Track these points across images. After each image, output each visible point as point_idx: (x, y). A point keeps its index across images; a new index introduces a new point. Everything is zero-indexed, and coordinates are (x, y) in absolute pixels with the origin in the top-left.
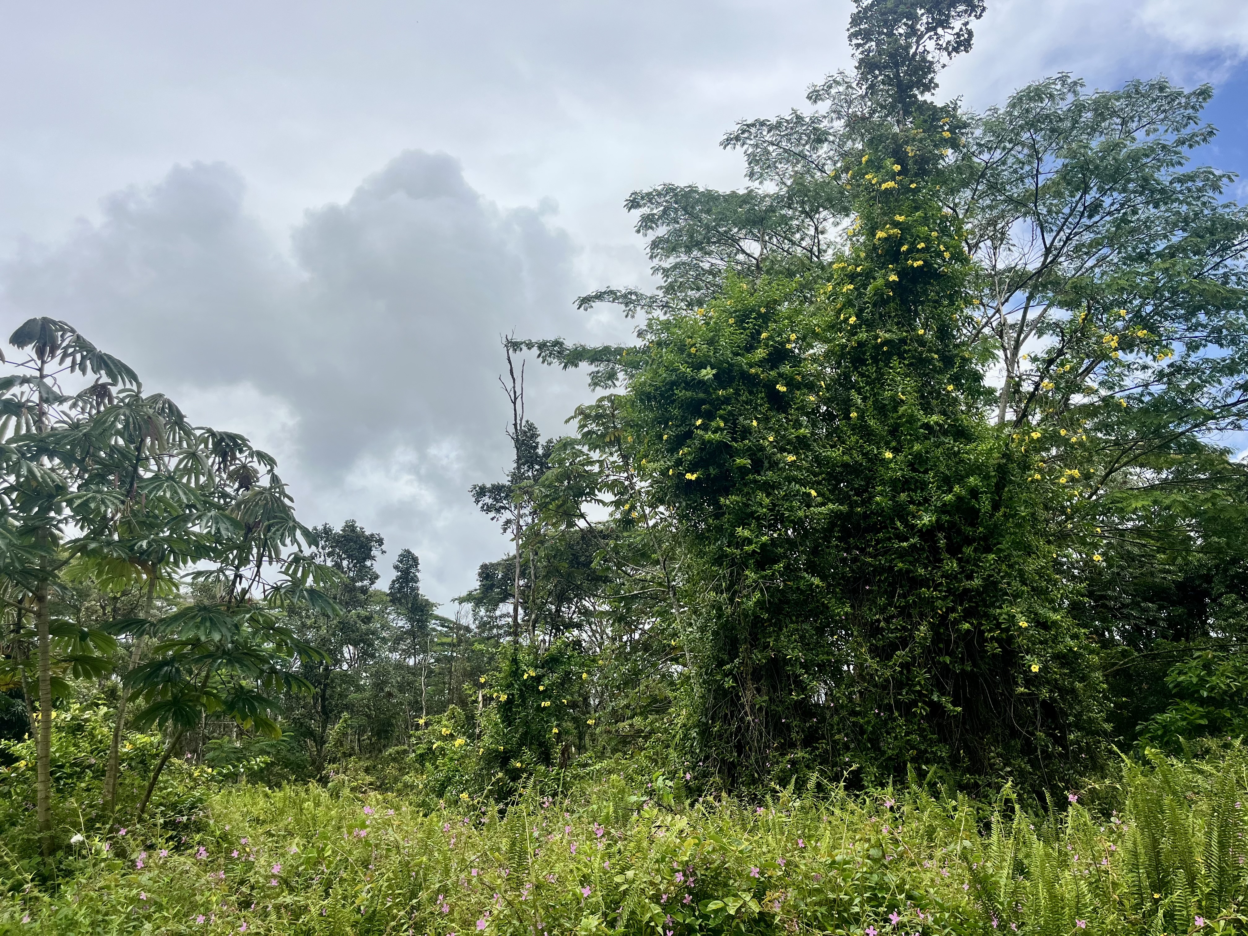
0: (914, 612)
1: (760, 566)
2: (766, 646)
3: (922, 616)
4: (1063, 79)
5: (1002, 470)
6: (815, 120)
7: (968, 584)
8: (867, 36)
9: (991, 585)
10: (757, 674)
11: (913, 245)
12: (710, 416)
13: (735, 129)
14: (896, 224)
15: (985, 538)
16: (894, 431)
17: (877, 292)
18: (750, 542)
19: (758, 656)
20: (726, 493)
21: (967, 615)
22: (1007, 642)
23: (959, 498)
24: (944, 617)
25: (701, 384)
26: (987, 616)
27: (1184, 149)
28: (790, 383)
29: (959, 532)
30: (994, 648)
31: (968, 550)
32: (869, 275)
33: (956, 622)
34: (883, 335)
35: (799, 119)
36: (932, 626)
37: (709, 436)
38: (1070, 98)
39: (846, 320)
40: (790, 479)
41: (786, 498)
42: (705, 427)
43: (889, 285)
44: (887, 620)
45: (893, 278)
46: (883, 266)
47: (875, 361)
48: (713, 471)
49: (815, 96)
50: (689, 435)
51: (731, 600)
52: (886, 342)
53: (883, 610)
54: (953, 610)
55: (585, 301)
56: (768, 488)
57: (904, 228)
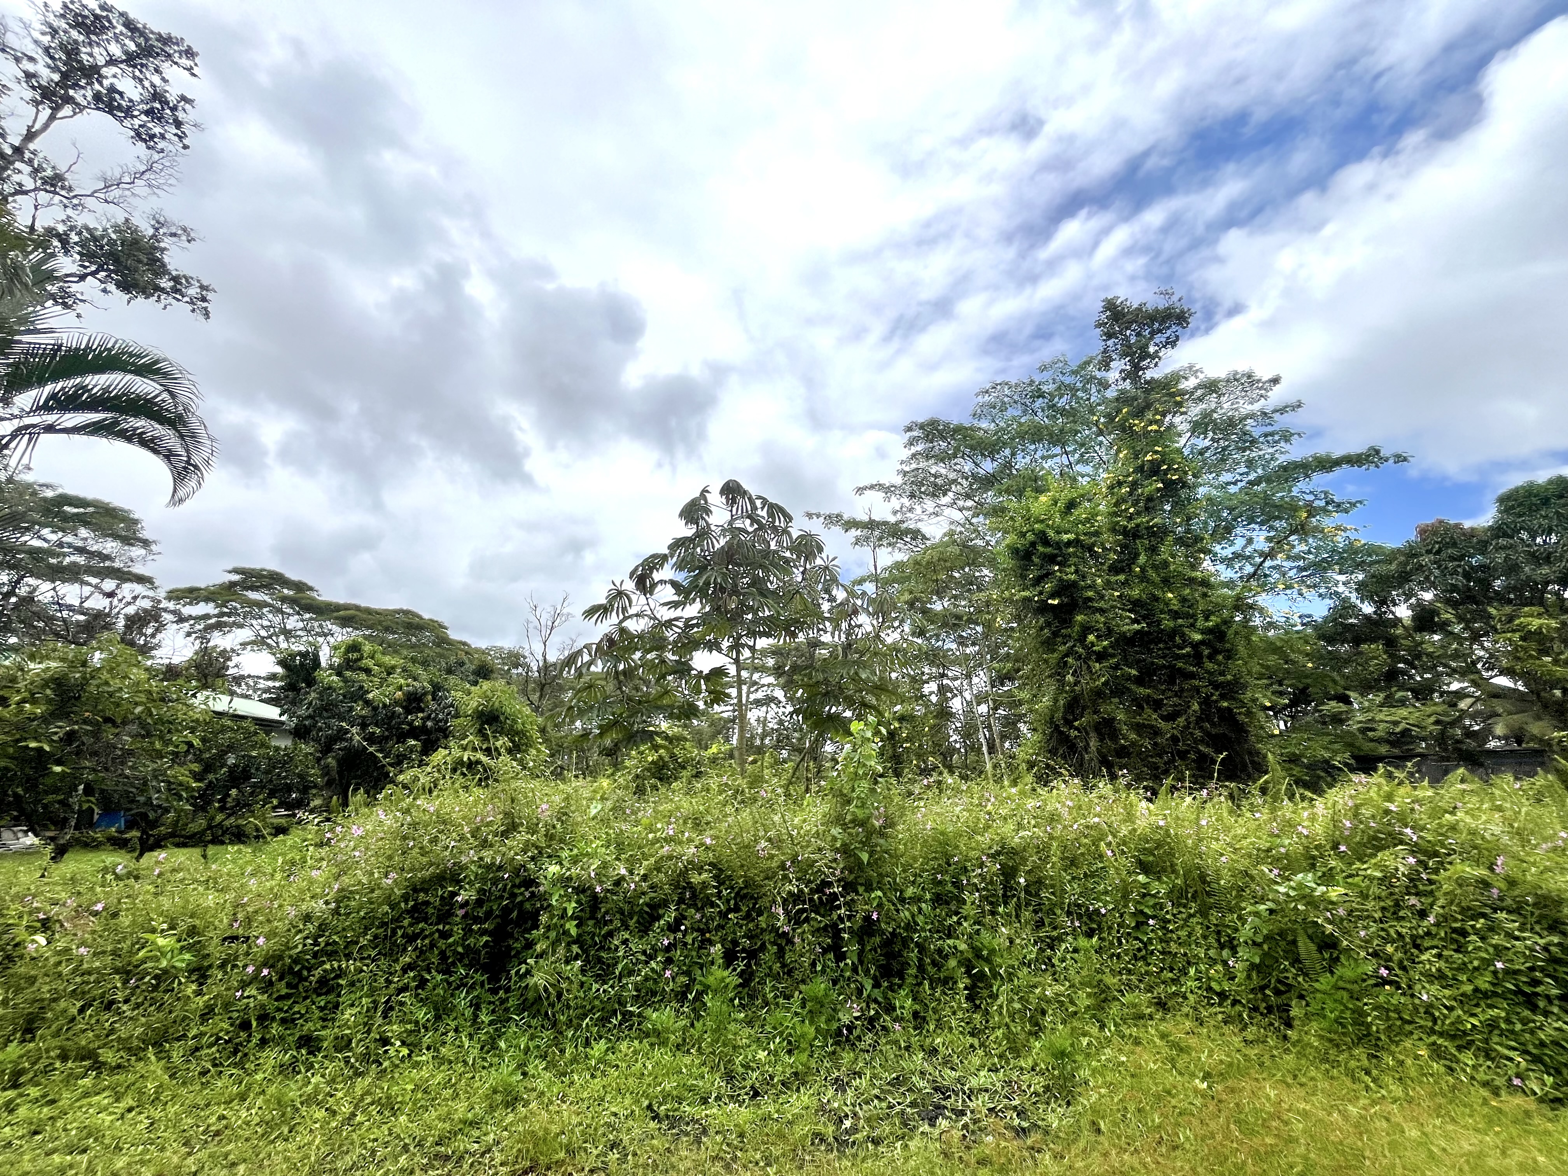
1: (1098, 661)
3: (1191, 697)
7: (1221, 678)
11: (1170, 466)
12: (1063, 564)
14: (1156, 452)
17: (1149, 495)
18: (1095, 644)
24: (1207, 699)
27: (1276, 416)
31: (1220, 658)
36: (1200, 704)
37: (1065, 576)
39: (1127, 510)
40: (1114, 607)
41: (1113, 619)
42: (1062, 572)
43: (1158, 490)
44: (1168, 700)
45: (1159, 485)
47: (1148, 537)
48: (1065, 599)
51: (1077, 681)
52: (1155, 525)
55: (860, 490)
56: (1102, 611)
57: (1164, 455)
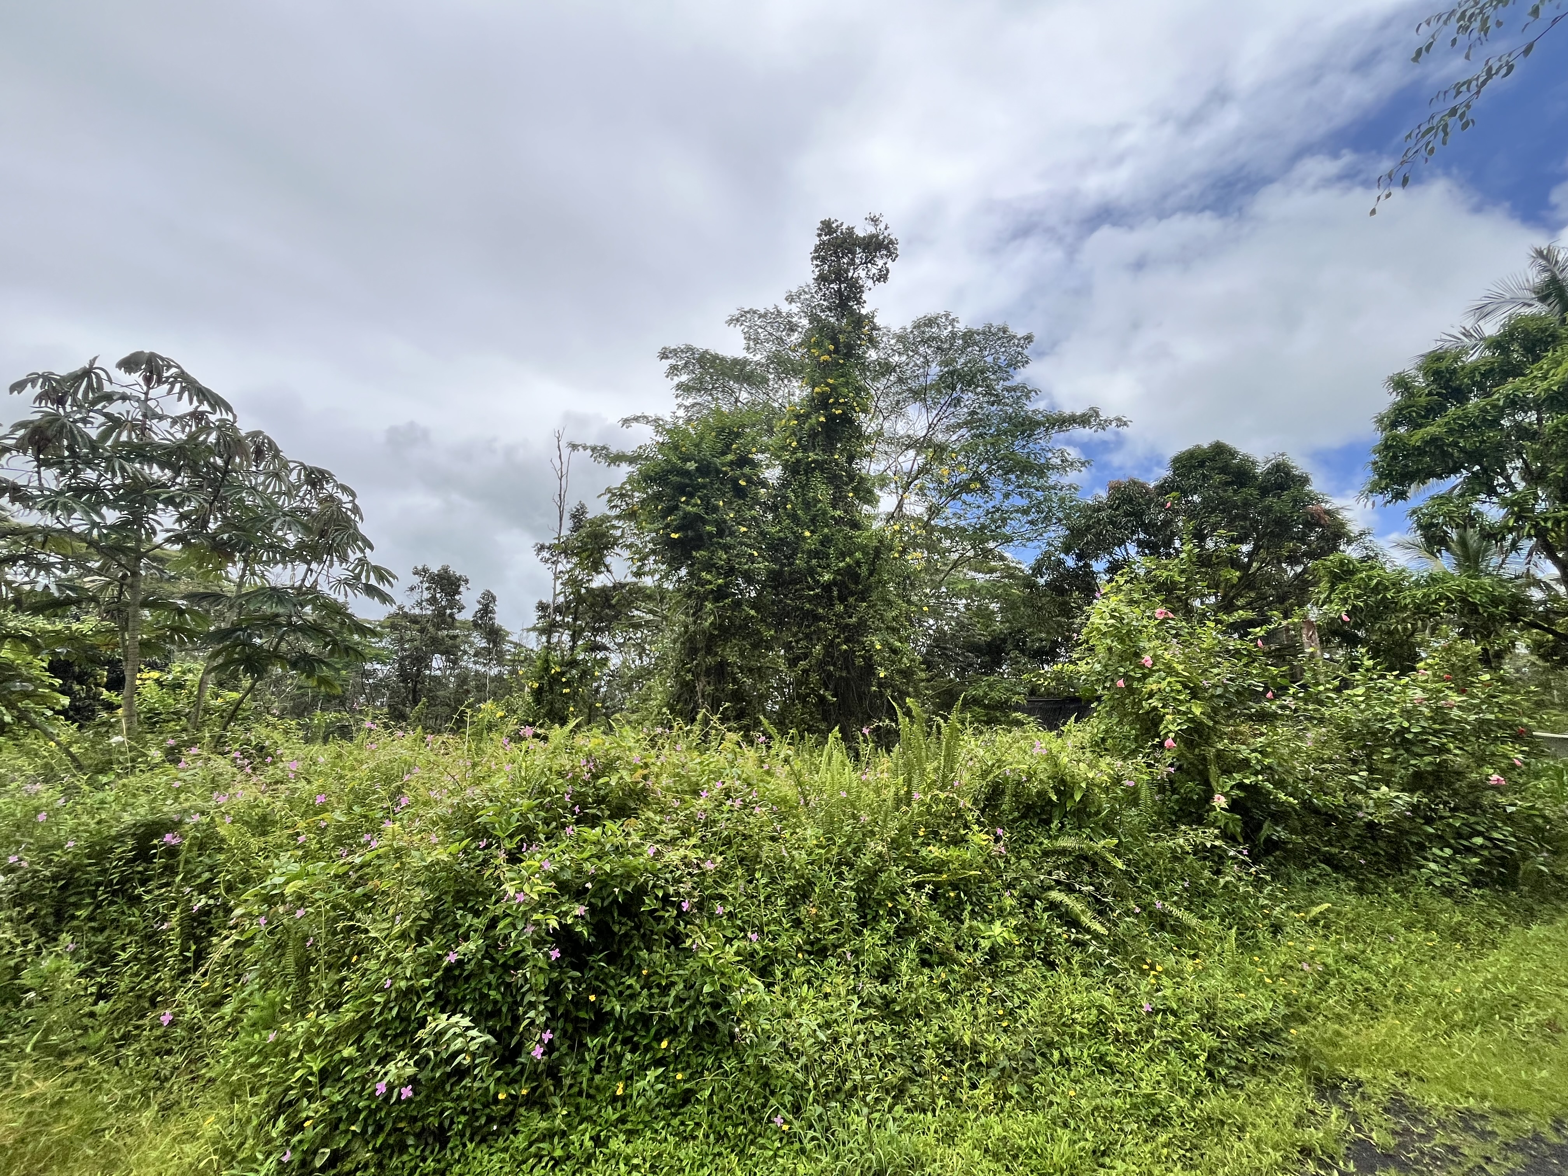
0: (814, 637)
1: (716, 600)
2: (716, 654)
3: (819, 639)
4: (947, 316)
5: (877, 551)
6: (789, 315)
7: (848, 620)
8: (824, 260)
9: (862, 623)
10: (708, 673)
11: (837, 400)
12: (691, 495)
13: (737, 313)
14: (828, 385)
15: (862, 592)
16: (813, 520)
17: (812, 428)
18: (710, 583)
19: (709, 660)
20: (698, 548)
21: (847, 641)
22: (868, 659)
23: (849, 566)
24: (832, 641)
25: (687, 473)
26: (858, 642)
28: (749, 481)
29: (847, 588)
30: (860, 662)
31: (851, 600)
32: (807, 416)
33: (839, 644)
34: (812, 456)
35: (779, 313)
36: (825, 647)
37: (689, 508)
38: (950, 328)
39: (790, 444)
40: (742, 544)
41: (737, 556)
42: (687, 503)
43: (820, 424)
44: (797, 642)
45: (822, 419)
46: (817, 411)
47: (806, 473)
48: (691, 533)
49: (790, 299)
50: (676, 507)
51: (695, 622)
52: (813, 461)
53: (794, 635)
54: (838, 637)
55: (627, 422)
56: (726, 548)
57: (833, 388)
